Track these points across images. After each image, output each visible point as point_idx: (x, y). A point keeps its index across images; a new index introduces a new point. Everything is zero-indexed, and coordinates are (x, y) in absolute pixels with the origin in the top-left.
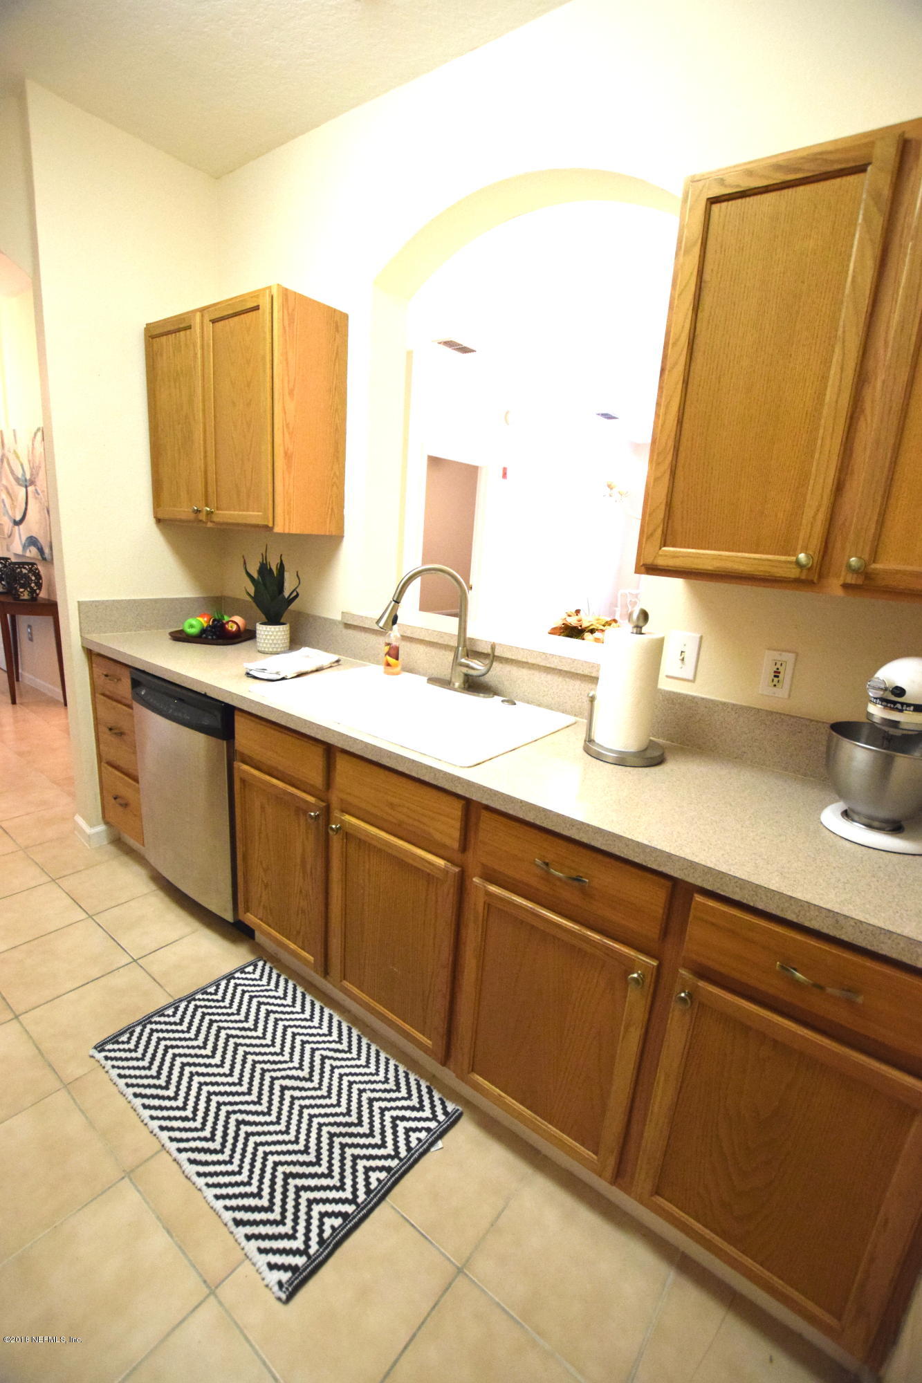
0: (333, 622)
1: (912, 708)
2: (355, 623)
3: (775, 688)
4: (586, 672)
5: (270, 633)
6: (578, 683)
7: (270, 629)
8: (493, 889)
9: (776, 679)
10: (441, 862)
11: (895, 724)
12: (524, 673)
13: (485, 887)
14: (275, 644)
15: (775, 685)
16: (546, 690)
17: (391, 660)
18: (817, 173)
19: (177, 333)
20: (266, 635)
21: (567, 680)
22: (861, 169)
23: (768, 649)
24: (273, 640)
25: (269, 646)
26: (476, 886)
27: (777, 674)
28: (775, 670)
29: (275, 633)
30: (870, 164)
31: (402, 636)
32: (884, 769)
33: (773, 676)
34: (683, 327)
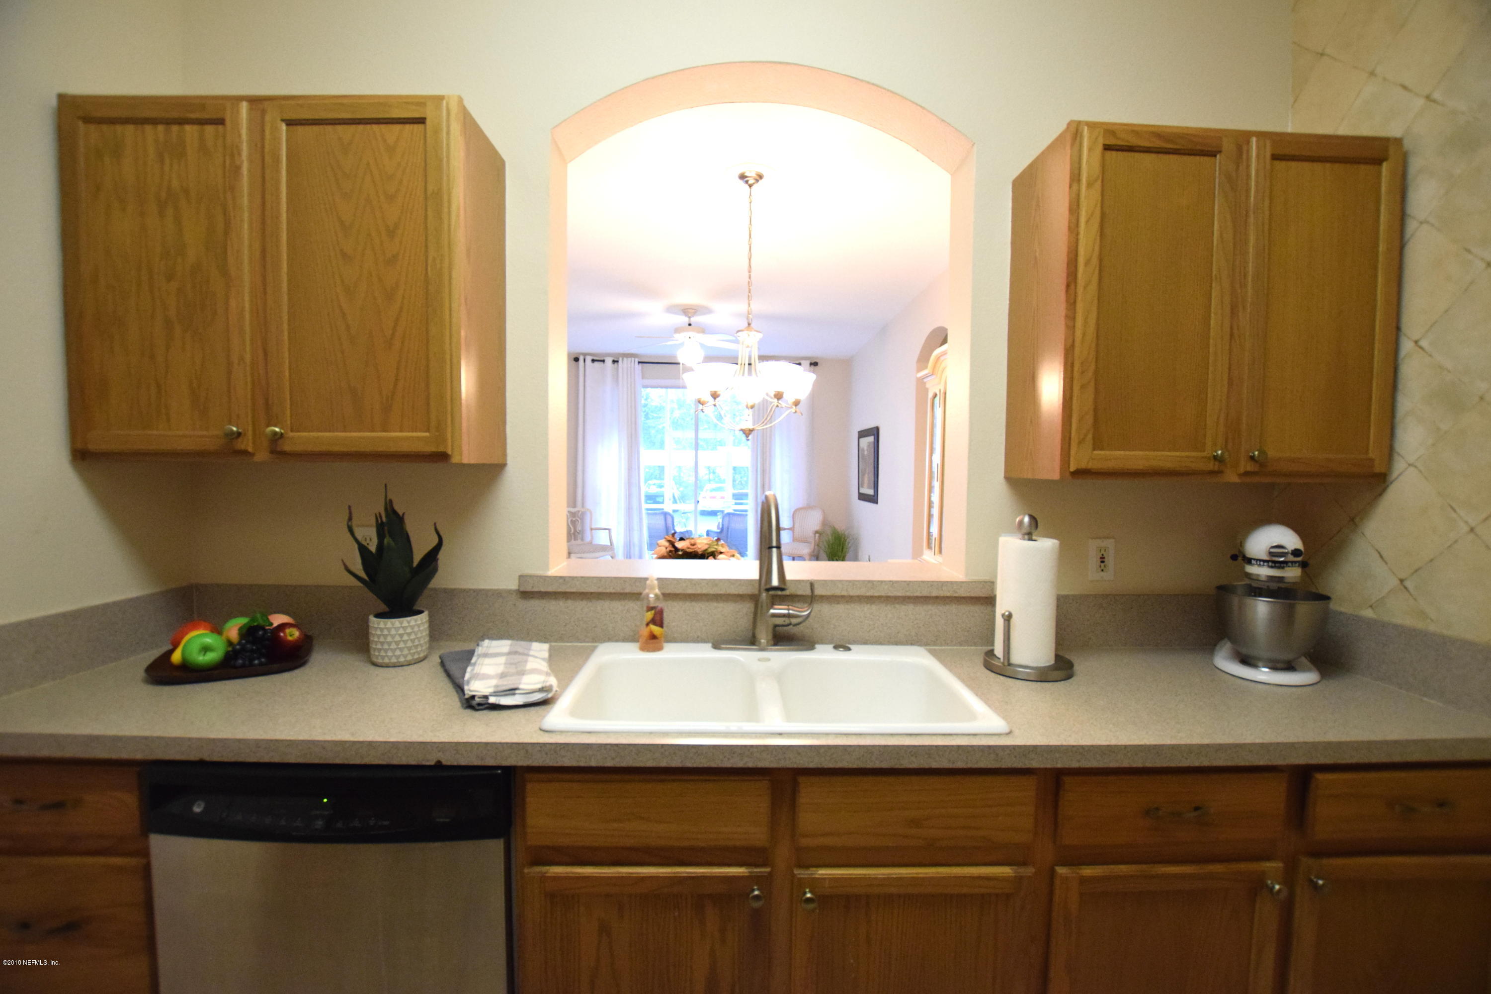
0: (498, 594)
1: (1297, 564)
2: (550, 589)
3: (1102, 573)
4: (925, 594)
5: (409, 630)
6: (911, 607)
7: (401, 623)
8: (1088, 871)
9: (1102, 565)
10: (1005, 871)
11: (1281, 579)
12: (840, 609)
13: (1078, 873)
14: (416, 647)
15: (1102, 570)
16: (871, 623)
17: (655, 629)
18: (1185, 148)
19: (175, 128)
20: (401, 636)
21: (897, 606)
22: (1213, 154)
23: (1092, 538)
24: (413, 641)
25: (406, 652)
26: (1066, 877)
27: (1102, 560)
28: (1101, 556)
29: (416, 629)
30: (1220, 152)
31: (664, 595)
32: (1286, 619)
33: (1099, 562)
34: (1093, 250)
